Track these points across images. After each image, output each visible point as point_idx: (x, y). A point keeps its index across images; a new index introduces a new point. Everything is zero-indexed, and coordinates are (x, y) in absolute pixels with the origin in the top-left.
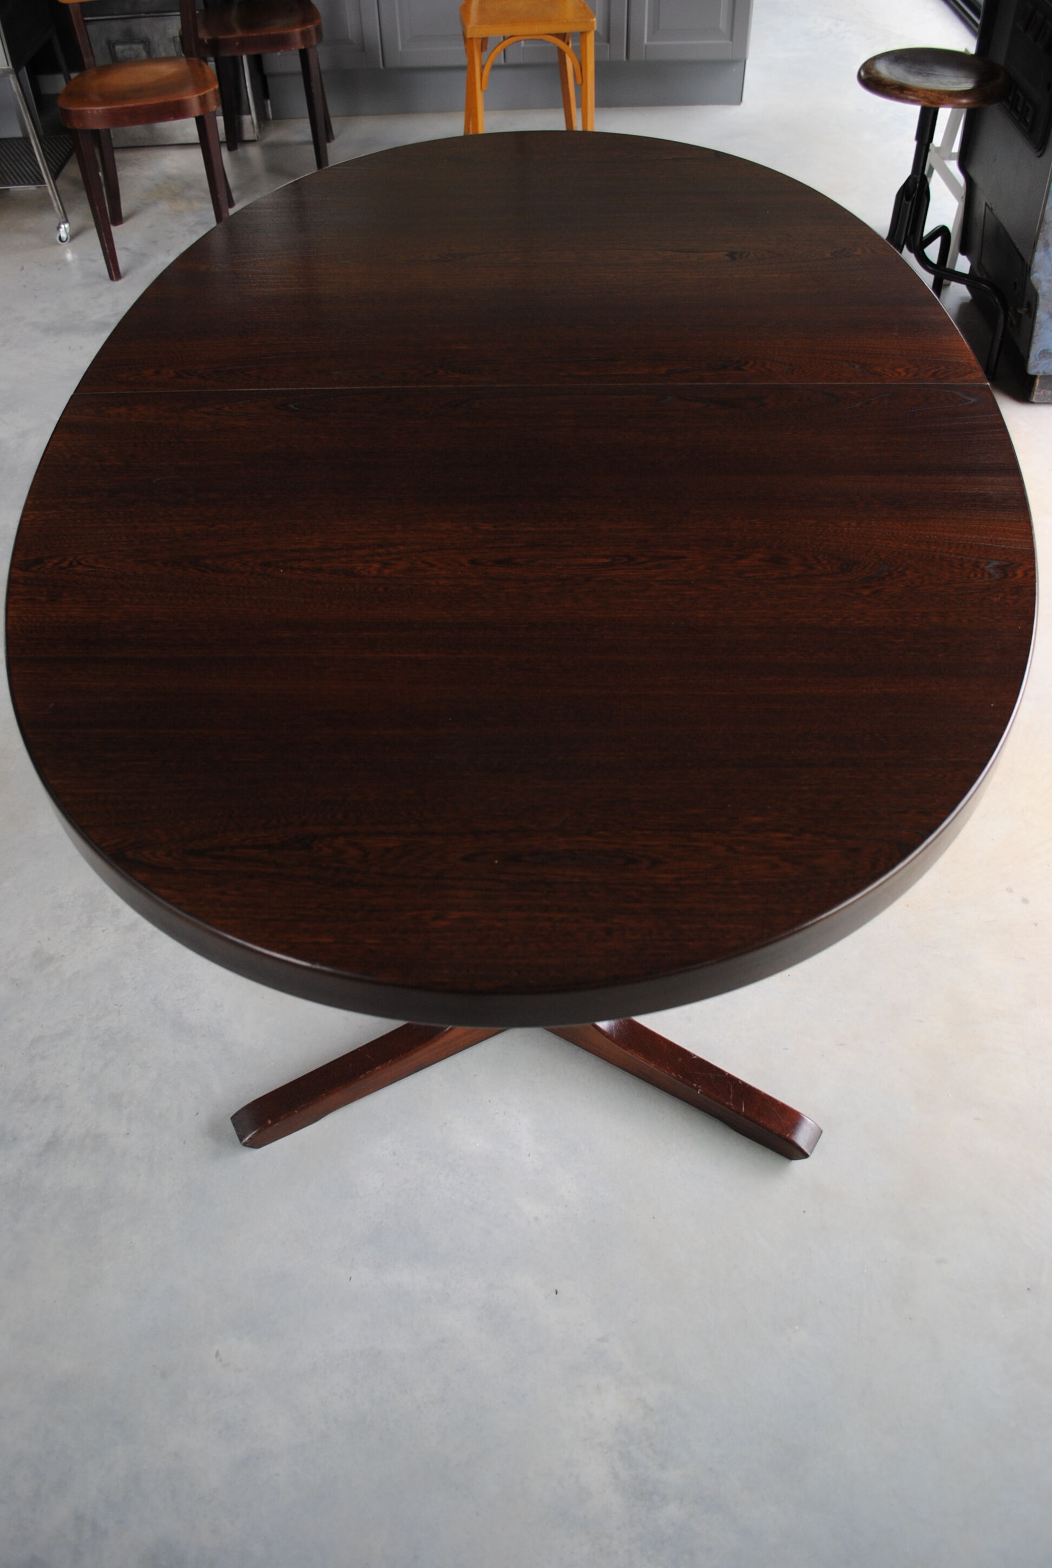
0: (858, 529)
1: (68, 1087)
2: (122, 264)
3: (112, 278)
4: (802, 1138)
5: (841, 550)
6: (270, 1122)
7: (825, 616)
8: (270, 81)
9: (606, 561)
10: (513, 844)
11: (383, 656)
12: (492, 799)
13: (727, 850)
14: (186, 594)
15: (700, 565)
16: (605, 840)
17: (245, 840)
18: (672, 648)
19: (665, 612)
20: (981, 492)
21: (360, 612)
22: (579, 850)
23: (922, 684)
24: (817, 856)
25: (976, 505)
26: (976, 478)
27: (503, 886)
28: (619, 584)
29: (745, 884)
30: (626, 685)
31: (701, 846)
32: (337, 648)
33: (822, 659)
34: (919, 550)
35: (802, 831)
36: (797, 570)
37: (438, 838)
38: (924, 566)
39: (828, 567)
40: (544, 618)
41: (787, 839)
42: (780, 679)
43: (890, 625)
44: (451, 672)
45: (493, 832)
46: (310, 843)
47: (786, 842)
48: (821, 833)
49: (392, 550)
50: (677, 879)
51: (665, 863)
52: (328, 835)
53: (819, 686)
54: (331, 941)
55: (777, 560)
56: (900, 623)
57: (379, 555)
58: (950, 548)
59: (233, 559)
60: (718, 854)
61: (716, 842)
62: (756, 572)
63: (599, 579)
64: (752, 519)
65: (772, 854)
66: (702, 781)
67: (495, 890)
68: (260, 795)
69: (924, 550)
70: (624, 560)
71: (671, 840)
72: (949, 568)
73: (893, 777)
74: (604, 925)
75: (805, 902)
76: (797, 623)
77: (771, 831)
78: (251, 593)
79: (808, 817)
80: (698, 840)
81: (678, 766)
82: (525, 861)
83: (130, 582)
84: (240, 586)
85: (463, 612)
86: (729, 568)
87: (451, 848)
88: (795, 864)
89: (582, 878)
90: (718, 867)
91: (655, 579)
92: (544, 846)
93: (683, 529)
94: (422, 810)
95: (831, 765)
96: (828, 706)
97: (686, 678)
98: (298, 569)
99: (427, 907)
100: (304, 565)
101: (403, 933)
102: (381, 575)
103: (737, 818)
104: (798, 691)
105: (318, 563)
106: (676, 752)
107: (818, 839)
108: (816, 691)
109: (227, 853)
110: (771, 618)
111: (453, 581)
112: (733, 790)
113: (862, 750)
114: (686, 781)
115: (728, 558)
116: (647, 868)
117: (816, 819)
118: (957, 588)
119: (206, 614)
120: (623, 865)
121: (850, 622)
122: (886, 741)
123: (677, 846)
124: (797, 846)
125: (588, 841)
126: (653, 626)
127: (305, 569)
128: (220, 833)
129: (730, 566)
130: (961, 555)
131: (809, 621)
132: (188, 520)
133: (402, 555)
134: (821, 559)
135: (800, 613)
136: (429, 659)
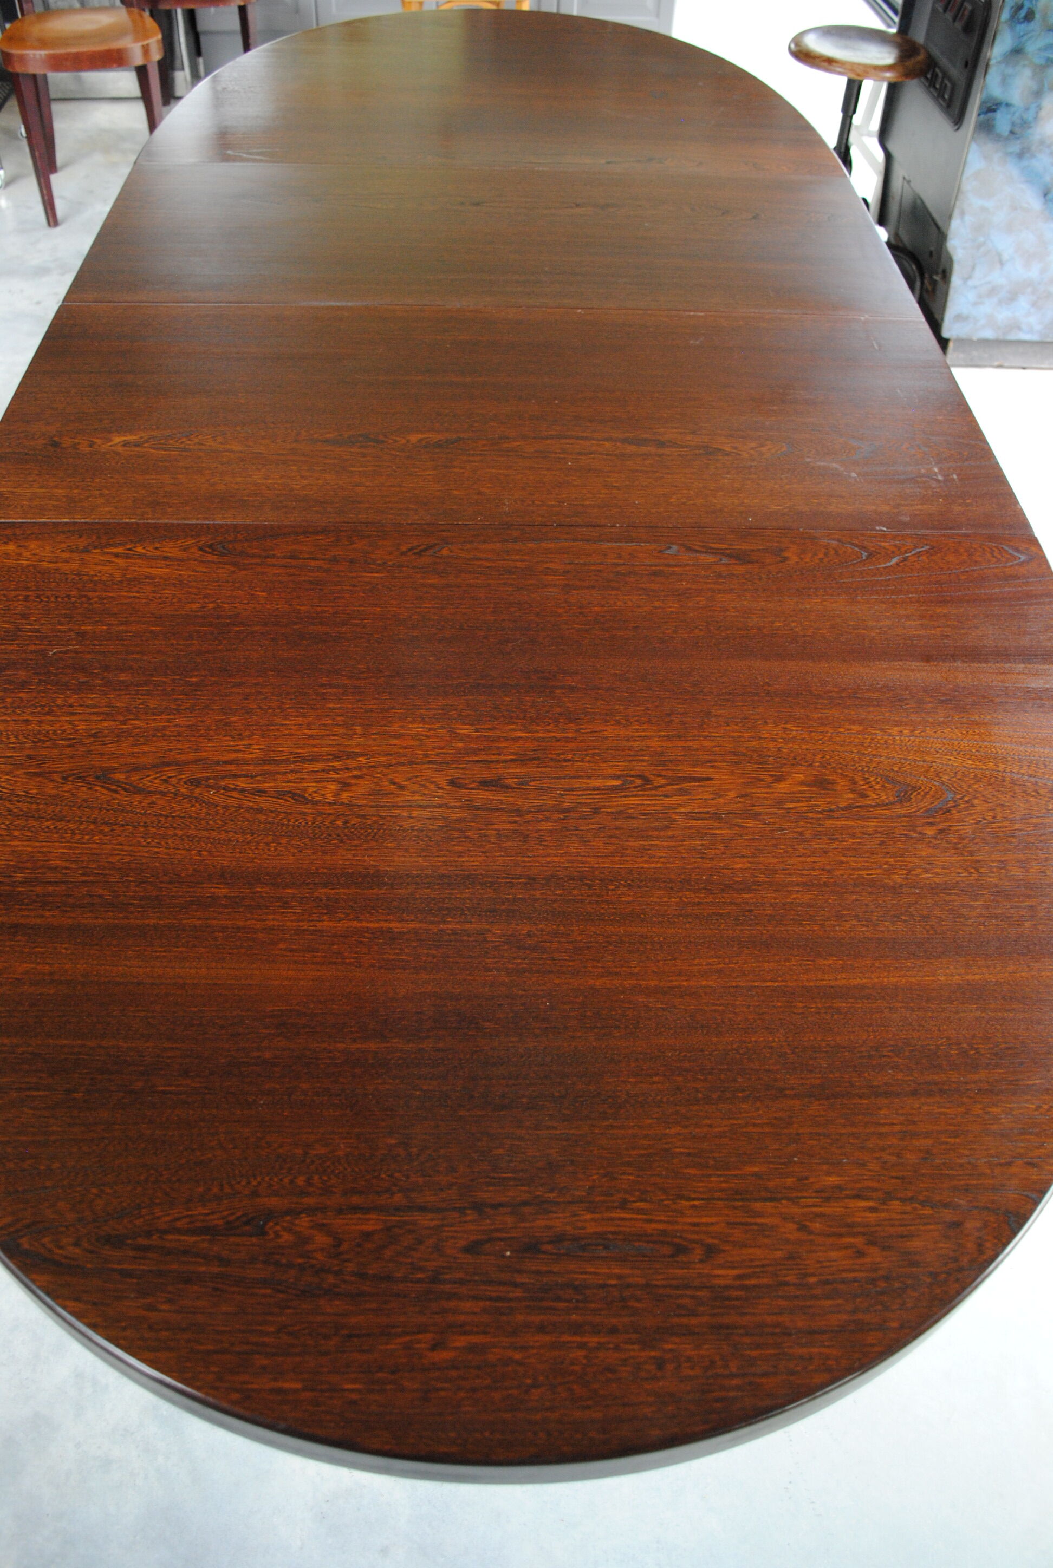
0: (912, 738)
2: (61, 207)
3: (49, 224)
5: (896, 769)
7: (886, 866)
8: (203, 39)
9: (615, 783)
10: (527, 1225)
11: (346, 925)
12: (496, 1152)
13: (798, 1229)
14: (92, 827)
15: (730, 790)
16: (644, 1217)
17: (178, 1219)
18: (706, 914)
19: (694, 860)
20: (1048, 686)
21: (314, 857)
22: (612, 1233)
23: (1011, 968)
24: (910, 1236)
25: (1042, 706)
26: (1041, 667)
27: (518, 1293)
28: (634, 818)
29: (827, 1282)
30: (654, 972)
31: (766, 1224)
32: (287, 913)
33: (889, 931)
34: (985, 770)
35: (888, 1196)
36: (847, 798)
37: (430, 1216)
38: (996, 794)
39: (882, 794)
40: (545, 868)
41: (872, 1210)
42: (841, 962)
43: (964, 879)
44: (434, 952)
45: (501, 1205)
46: (265, 1224)
47: (870, 1215)
48: (911, 1199)
49: (352, 763)
50: (740, 1277)
51: (724, 1251)
52: (288, 1212)
53: (889, 972)
54: (298, 1386)
55: (822, 784)
56: (975, 876)
57: (336, 770)
58: (1021, 767)
59: (151, 773)
60: (788, 1236)
61: (786, 1218)
62: (798, 801)
63: (609, 810)
64: (786, 723)
65: (854, 1235)
66: (759, 1121)
67: (510, 1300)
68: (195, 1147)
69: (992, 770)
70: (639, 782)
71: (727, 1215)
72: (1023, 796)
73: (990, 1110)
74: (653, 1353)
75: (901, 1310)
76: (854, 876)
77: (850, 1198)
78: (175, 825)
79: (894, 1174)
80: (761, 1215)
81: (728, 1099)
82: (544, 1252)
83: (20, 805)
84: (161, 815)
85: (444, 859)
86: (765, 795)
87: (448, 1231)
88: (884, 1249)
89: (619, 1277)
90: (791, 1257)
91: (677, 811)
92: (568, 1228)
93: (706, 737)
94: (408, 1170)
95: (914, 1093)
96: (902, 1002)
97: (727, 960)
98: (235, 790)
99: (422, 1329)
100: (242, 783)
101: (393, 1373)
102: (340, 801)
103: (807, 1178)
104: (865, 981)
105: (259, 782)
106: (723, 1076)
107: (908, 1208)
108: (885, 980)
109: (155, 1240)
110: (823, 870)
111: (430, 812)
112: (798, 1134)
113: (950, 1070)
114: (740, 1122)
115: (762, 780)
116: (701, 1261)
117: (903, 1178)
118: (1036, 825)
119: (118, 858)
120: (669, 1256)
121: (917, 875)
122: (976, 1056)
123: (737, 1224)
124: (884, 1220)
125: (623, 1219)
126: (681, 882)
127: (243, 791)
128: (144, 1208)
129: (767, 793)
130: (1035, 777)
131: (868, 874)
132: (94, 713)
133: (365, 771)
134: (873, 783)
135: (856, 862)
136: (405, 930)
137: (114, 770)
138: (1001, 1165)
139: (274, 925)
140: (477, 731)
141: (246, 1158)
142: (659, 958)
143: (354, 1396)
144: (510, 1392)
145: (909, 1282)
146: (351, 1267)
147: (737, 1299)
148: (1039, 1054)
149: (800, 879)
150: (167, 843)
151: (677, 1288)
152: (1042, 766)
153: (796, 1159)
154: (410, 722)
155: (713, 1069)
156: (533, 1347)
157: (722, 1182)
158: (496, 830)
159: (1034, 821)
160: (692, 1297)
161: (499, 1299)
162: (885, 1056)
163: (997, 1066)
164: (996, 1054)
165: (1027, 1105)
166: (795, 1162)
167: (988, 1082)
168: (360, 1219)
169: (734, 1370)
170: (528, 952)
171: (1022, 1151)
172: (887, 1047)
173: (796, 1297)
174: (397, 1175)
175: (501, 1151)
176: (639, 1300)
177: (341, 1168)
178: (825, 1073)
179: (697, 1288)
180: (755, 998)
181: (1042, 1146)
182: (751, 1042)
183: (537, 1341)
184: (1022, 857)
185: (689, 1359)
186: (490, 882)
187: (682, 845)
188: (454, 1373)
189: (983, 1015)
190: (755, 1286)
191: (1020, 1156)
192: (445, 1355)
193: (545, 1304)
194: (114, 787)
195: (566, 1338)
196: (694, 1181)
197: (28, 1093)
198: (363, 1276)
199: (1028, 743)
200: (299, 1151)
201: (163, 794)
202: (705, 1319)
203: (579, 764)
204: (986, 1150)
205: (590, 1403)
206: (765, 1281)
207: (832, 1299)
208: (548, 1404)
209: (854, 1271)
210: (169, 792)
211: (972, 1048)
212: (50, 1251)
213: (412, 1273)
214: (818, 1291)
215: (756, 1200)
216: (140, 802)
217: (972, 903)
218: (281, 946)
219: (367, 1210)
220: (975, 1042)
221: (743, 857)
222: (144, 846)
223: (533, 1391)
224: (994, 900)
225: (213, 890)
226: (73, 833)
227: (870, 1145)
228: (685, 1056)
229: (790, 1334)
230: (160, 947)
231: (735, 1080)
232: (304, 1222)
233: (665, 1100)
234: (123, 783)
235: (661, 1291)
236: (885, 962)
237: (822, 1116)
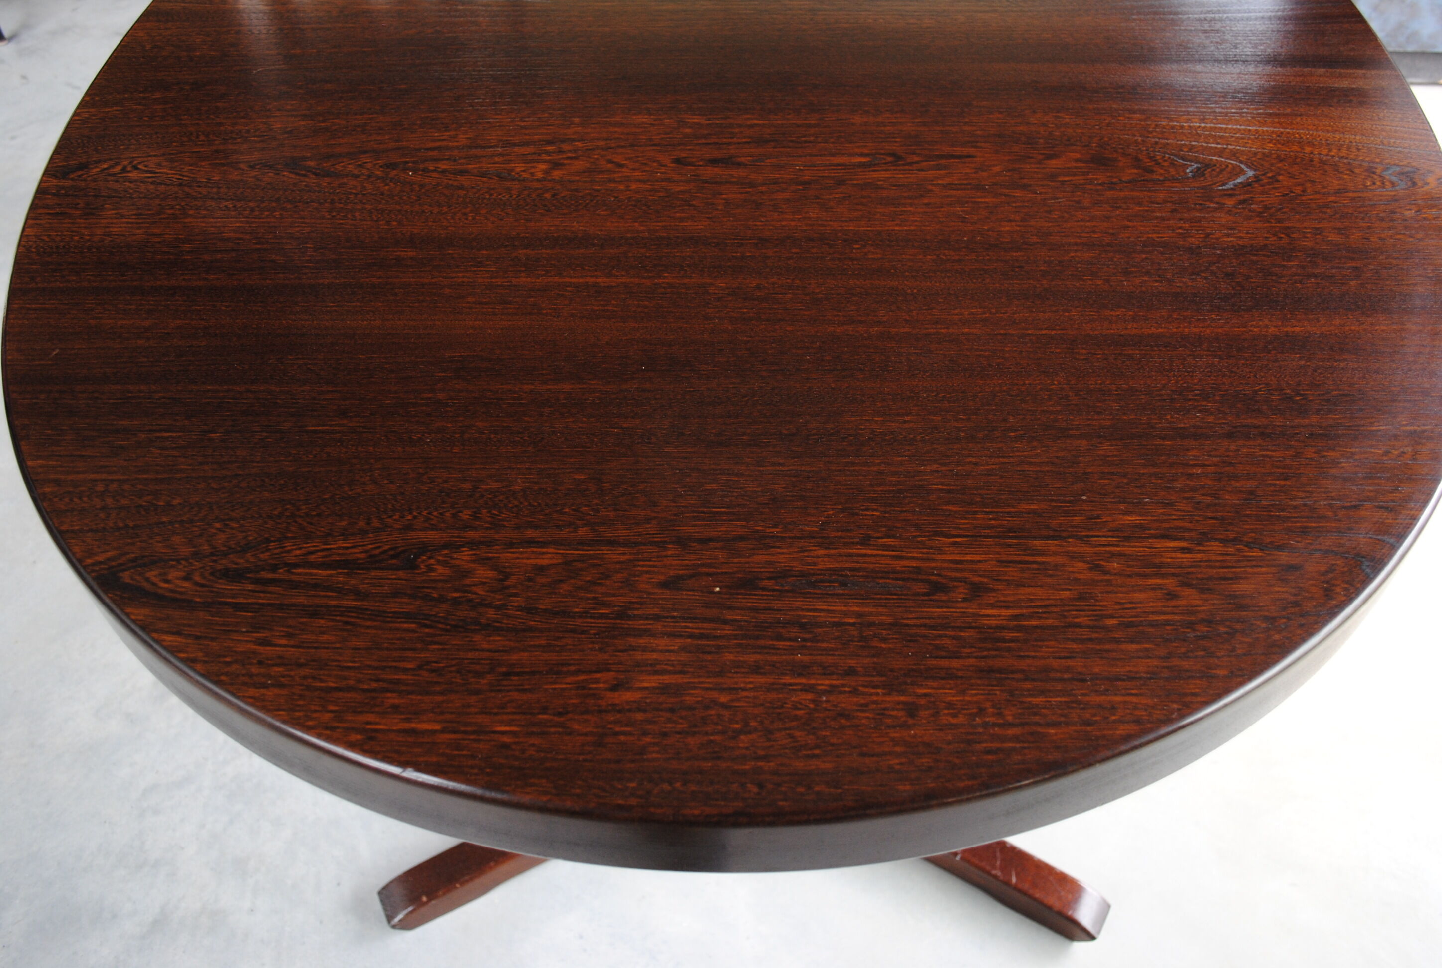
0: (1202, 125)
1: (183, 848)
4: (1085, 915)
5: (1186, 150)
6: (424, 899)
7: (1180, 231)
9: (863, 160)
10: (743, 560)
11: (546, 281)
12: (708, 487)
13: (1091, 569)
14: (274, 204)
15: (994, 166)
16: (893, 553)
17: (312, 553)
18: (968, 270)
19: (953, 223)
20: (1354, 86)
21: (516, 224)
22: (851, 569)
23: (1338, 321)
24: (1236, 578)
25: (1351, 101)
26: (1342, 71)
27: (728, 630)
28: (884, 188)
29: (1129, 625)
30: (906, 320)
31: (1048, 563)
32: (480, 271)
33: (1187, 287)
34: (1289, 152)
35: (1204, 537)
36: (1130, 173)
37: (621, 550)
38: (1302, 171)
39: (1171, 170)
40: (780, 231)
41: (1183, 550)
42: (1131, 313)
43: (1273, 243)
44: (647, 303)
45: (710, 540)
46: (415, 558)
47: (1183, 556)
48: (1234, 540)
49: (565, 147)
50: (1016, 617)
51: (993, 590)
52: (445, 546)
53: (1190, 323)
54: (437, 727)
55: (1100, 161)
56: (1285, 240)
57: (548, 153)
58: (1330, 150)
59: (345, 160)
60: (1077, 575)
61: (1072, 556)
62: (1074, 175)
63: (855, 182)
64: (1058, 112)
65: (1163, 576)
66: (1037, 460)
67: (716, 638)
68: (343, 483)
69: (1297, 152)
70: (890, 159)
71: (999, 553)
72: (1335, 174)
73: (1326, 454)
74: (902, 698)
75: (1229, 656)
76: (1142, 239)
77: (1156, 538)
78: (365, 201)
79: (1210, 515)
80: (1042, 553)
81: (997, 438)
82: (763, 589)
83: (200, 189)
84: (351, 193)
85: (664, 223)
86: (1036, 170)
87: (643, 566)
88: (1202, 591)
89: (860, 615)
90: (1081, 597)
91: (935, 182)
92: (795, 564)
93: (966, 123)
94: (597, 505)
95: (1230, 436)
96: (1208, 350)
97: (994, 311)
98: (434, 171)
99: (603, 668)
100: (443, 166)
101: (560, 714)
102: (550, 178)
103: (1098, 517)
104: (1160, 330)
105: (461, 164)
106: (990, 417)
107: (1231, 550)
108: (1186, 330)
109: (281, 574)
110: (1106, 233)
111: (651, 185)
112: (1086, 473)
113: (1272, 414)
114: (1012, 460)
115: (1032, 158)
116: (965, 600)
117: (1223, 519)
118: (1353, 199)
119: (297, 229)
120: (924, 594)
121: (1217, 239)
122: (1303, 402)
123: (1010, 562)
124: (1200, 561)
125: (865, 555)
126: (937, 242)
127: (444, 172)
128: (274, 542)
129: (1037, 168)
130: (1347, 158)
131: (1158, 237)
132: (292, 115)
133: (580, 153)
134: (1160, 161)
135: (1144, 226)
136: (614, 284)
137: (305, 159)
138: (1345, 508)
139: (463, 282)
140: (709, 120)
141: (402, 494)
142: (912, 308)
143: (506, 739)
144: (712, 738)
145: (1238, 627)
146: (518, 601)
147: (1012, 641)
148: (1381, 402)
149: (1078, 240)
150: (354, 216)
151: (932, 628)
152: (1354, 150)
153: (1084, 498)
154: (635, 114)
155: (979, 410)
156: (743, 689)
157: (991, 519)
158: (725, 199)
159: (1351, 194)
160: (953, 638)
161: (702, 637)
162: (1190, 400)
163: (1330, 411)
164: (1328, 401)
165: (1373, 450)
166: (1083, 500)
167: (1321, 427)
168: (533, 552)
169: (1010, 718)
170: (756, 302)
171: (1372, 494)
172: (1193, 391)
173: (1091, 640)
174: (584, 509)
175: (714, 486)
176: (884, 640)
177: (516, 503)
178: (1117, 415)
179: (961, 629)
180: (1029, 345)
181: (1395, 490)
182: (1024, 384)
183: (751, 683)
184: (1339, 225)
185: (950, 705)
186: (714, 243)
187: (939, 211)
188: (639, 716)
189: (1308, 364)
190: (1036, 627)
191: (1369, 499)
192: (628, 696)
193: (761, 642)
194: (303, 172)
195: (788, 679)
196: (957, 518)
197: (158, 434)
198: (530, 611)
199: (1337, 131)
200: (466, 486)
201: (357, 176)
202: (972, 661)
203: (822, 145)
204: (1325, 493)
205: (817, 752)
206: (1050, 622)
207: (1138, 643)
208: (761, 753)
209: (1164, 614)
210: (363, 174)
211: (1298, 394)
212: (154, 584)
213: (594, 609)
214: (1117, 635)
215: (1035, 538)
216: (329, 183)
217: (1285, 263)
218: (469, 299)
219: (544, 544)
220: (1300, 388)
221: (1010, 221)
222: (328, 219)
223: (742, 737)
224: (1310, 262)
225: (398, 253)
226: (252, 210)
227: (1178, 485)
228: (944, 397)
229: (1084, 680)
230: (332, 302)
231: (1005, 420)
232: (464, 557)
233: (918, 438)
234: (314, 168)
235: (914, 631)
236: (1185, 314)
237: (1116, 456)
